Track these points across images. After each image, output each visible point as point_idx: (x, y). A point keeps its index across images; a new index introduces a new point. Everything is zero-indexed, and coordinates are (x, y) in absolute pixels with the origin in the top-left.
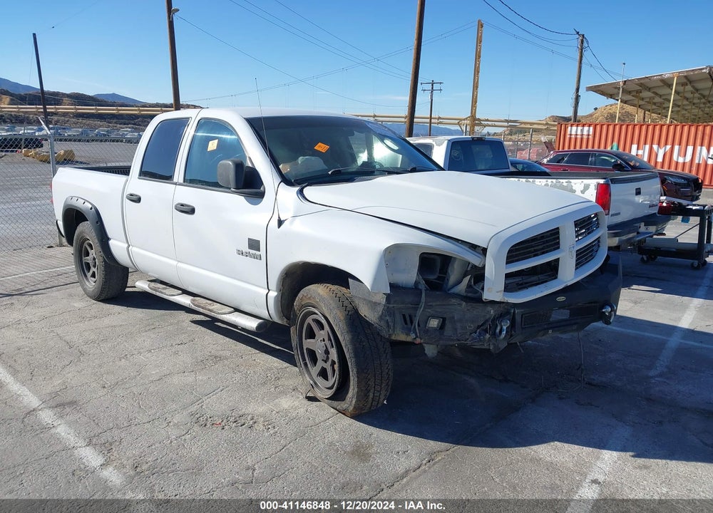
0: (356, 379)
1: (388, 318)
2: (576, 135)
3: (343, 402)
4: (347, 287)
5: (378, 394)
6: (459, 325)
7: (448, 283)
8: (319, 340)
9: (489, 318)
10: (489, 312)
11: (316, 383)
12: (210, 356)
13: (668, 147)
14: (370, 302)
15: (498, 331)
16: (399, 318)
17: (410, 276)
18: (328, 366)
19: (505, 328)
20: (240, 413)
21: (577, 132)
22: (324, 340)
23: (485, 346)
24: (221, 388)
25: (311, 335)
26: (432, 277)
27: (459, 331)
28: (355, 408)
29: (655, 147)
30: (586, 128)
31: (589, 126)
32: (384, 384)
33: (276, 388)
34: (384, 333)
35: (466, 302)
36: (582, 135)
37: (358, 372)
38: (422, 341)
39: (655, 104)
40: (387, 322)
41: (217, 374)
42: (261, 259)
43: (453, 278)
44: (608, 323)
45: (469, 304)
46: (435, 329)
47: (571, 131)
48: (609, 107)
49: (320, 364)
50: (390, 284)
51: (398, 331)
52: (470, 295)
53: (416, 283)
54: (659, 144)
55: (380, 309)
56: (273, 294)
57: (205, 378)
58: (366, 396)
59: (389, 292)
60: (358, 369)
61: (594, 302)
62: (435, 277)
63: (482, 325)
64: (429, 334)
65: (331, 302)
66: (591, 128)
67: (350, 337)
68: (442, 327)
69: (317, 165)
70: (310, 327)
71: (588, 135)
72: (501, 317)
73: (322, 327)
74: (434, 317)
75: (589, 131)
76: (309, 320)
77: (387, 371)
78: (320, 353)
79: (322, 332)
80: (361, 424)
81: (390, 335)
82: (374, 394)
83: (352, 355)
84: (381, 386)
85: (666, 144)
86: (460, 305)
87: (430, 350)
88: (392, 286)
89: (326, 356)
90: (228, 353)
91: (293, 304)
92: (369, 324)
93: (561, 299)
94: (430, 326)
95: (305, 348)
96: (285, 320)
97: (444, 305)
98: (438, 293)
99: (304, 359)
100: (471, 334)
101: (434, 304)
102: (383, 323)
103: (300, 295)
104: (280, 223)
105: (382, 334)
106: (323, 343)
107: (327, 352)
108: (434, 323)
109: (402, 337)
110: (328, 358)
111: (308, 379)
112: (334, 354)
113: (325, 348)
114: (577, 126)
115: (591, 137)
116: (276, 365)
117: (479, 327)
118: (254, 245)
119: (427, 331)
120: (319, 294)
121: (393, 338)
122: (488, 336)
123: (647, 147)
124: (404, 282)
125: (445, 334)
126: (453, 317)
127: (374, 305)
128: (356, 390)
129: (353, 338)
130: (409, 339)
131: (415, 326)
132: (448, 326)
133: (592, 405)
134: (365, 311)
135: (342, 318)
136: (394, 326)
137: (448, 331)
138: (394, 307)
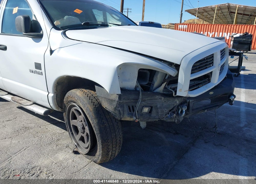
0: (101, 146)
1: (119, 109)
2: (182, 28)
3: (94, 157)
4: (94, 90)
5: (114, 152)
6: (159, 110)
7: (153, 87)
8: (79, 121)
9: (176, 105)
10: (176, 102)
11: (78, 144)
12: (23, 127)
13: (214, 33)
14: (109, 99)
15: (180, 112)
16: (126, 108)
17: (132, 83)
18: (84, 136)
19: (184, 110)
20: (33, 166)
21: (182, 27)
22: (82, 121)
23: (173, 121)
24: (25, 148)
25: (75, 118)
26: (145, 83)
27: (160, 113)
28: (101, 161)
29: (209, 33)
30: (185, 26)
31: (186, 25)
32: (118, 147)
33: (57, 145)
34: (118, 117)
35: (164, 97)
36: (184, 28)
37: (102, 142)
38: (139, 120)
39: (207, 18)
40: (119, 111)
41: (24, 139)
42: (42, 75)
43: (156, 83)
44: (231, 104)
45: (166, 98)
46: (146, 113)
47: (180, 27)
48: (189, 20)
49: (80, 134)
50: (121, 88)
51: (126, 115)
52: (165, 92)
53: (136, 87)
54: (210, 32)
55: (115, 104)
56: (51, 95)
57: (17, 142)
58: (108, 154)
59: (120, 93)
60: (102, 140)
61: (226, 94)
62: (146, 83)
63: (172, 109)
64: (143, 116)
65: (85, 100)
66: (187, 26)
67: (97, 121)
68: (150, 112)
69: (76, 21)
70: (73, 114)
71: (186, 28)
72: (182, 104)
73: (80, 114)
74: (146, 107)
75: (186, 27)
76: (73, 110)
77: (119, 139)
78: (80, 128)
79: (80, 116)
80: (105, 168)
81: (121, 118)
82: (112, 152)
83: (98, 132)
84: (116, 148)
85: (213, 32)
86: (161, 99)
87: (143, 125)
88: (122, 90)
89: (83, 130)
90: (33, 125)
91: (64, 101)
92: (108, 112)
93: (211, 93)
94: (144, 111)
95: (71, 125)
96: (60, 109)
97: (152, 99)
98: (149, 93)
99: (71, 131)
100: (166, 115)
101: (146, 99)
102: (117, 112)
103: (67, 96)
104: (52, 52)
105: (116, 118)
106: (81, 123)
107: (84, 128)
108: (146, 110)
109: (128, 119)
110: (84, 131)
111: (74, 142)
112: (87, 130)
113: (82, 126)
114: (182, 25)
115: (186, 29)
116: (58, 131)
117: (170, 111)
118: (38, 66)
119: (142, 115)
120: (77, 95)
121: (123, 119)
122: (175, 115)
123: (206, 33)
124: (129, 87)
125: (152, 116)
126: (157, 106)
127: (111, 101)
128: (101, 152)
129: (98, 122)
130: (132, 119)
131: (136, 112)
132: (154, 111)
133: (222, 146)
134: (106, 105)
135: (91, 110)
136: (123, 113)
137: (154, 113)
138: (123, 102)
